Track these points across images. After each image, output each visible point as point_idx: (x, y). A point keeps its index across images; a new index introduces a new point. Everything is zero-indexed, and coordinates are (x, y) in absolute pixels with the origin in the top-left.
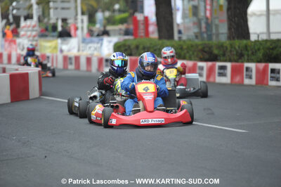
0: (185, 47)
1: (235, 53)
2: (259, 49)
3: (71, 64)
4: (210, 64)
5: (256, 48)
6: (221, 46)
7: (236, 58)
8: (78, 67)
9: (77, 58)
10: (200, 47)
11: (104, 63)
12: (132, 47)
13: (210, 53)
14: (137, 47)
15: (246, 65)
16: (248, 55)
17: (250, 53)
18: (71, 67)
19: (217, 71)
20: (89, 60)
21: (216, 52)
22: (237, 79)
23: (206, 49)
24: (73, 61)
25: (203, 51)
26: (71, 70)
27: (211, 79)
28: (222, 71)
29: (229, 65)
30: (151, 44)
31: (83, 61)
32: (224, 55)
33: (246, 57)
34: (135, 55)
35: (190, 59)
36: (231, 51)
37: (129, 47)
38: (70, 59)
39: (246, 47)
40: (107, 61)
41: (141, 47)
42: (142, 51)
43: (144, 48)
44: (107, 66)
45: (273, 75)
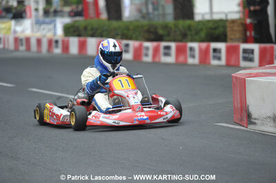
0: (131, 27)
1: (178, 33)
2: (201, 30)
3: (22, 45)
4: (155, 44)
5: (199, 27)
6: (166, 27)
7: (180, 37)
8: (28, 48)
9: (28, 40)
10: (146, 28)
11: (54, 44)
13: (156, 33)
14: (86, 28)
15: (190, 44)
16: (191, 35)
17: (193, 33)
18: (23, 48)
19: (162, 50)
20: (39, 42)
21: (161, 32)
22: (181, 59)
23: (152, 30)
24: (24, 42)
25: (148, 31)
26: (22, 51)
27: (157, 59)
28: (166, 51)
29: (173, 45)
31: (33, 43)
32: (168, 35)
33: (189, 37)
34: (83, 36)
35: (136, 39)
36: (175, 31)
38: (21, 40)
39: (189, 27)
40: (57, 42)
41: (89, 28)
42: (90, 33)
43: (92, 29)
44: (57, 47)
45: (215, 54)
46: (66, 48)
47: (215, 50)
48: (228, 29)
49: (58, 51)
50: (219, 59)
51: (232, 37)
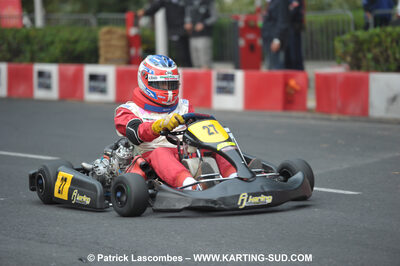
15: (38, 67)
45: (94, 84)
47: (93, 77)
48: (101, 44)
50: (103, 91)
51: (109, 56)
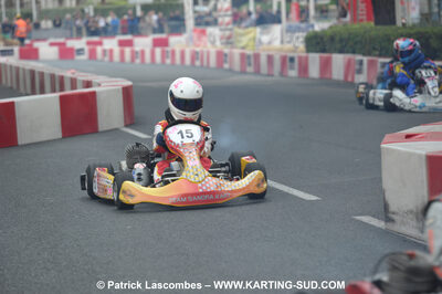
3: (250, 65)
8: (257, 71)
11: (288, 63)
12: (325, 39)
14: (332, 39)
18: (250, 69)
20: (270, 59)
24: (252, 60)
26: (250, 73)
30: (350, 34)
31: (263, 60)
37: (322, 38)
40: (292, 59)
41: (337, 38)
42: (338, 46)
43: (341, 40)
44: (292, 68)
46: (304, 69)
49: (293, 73)
